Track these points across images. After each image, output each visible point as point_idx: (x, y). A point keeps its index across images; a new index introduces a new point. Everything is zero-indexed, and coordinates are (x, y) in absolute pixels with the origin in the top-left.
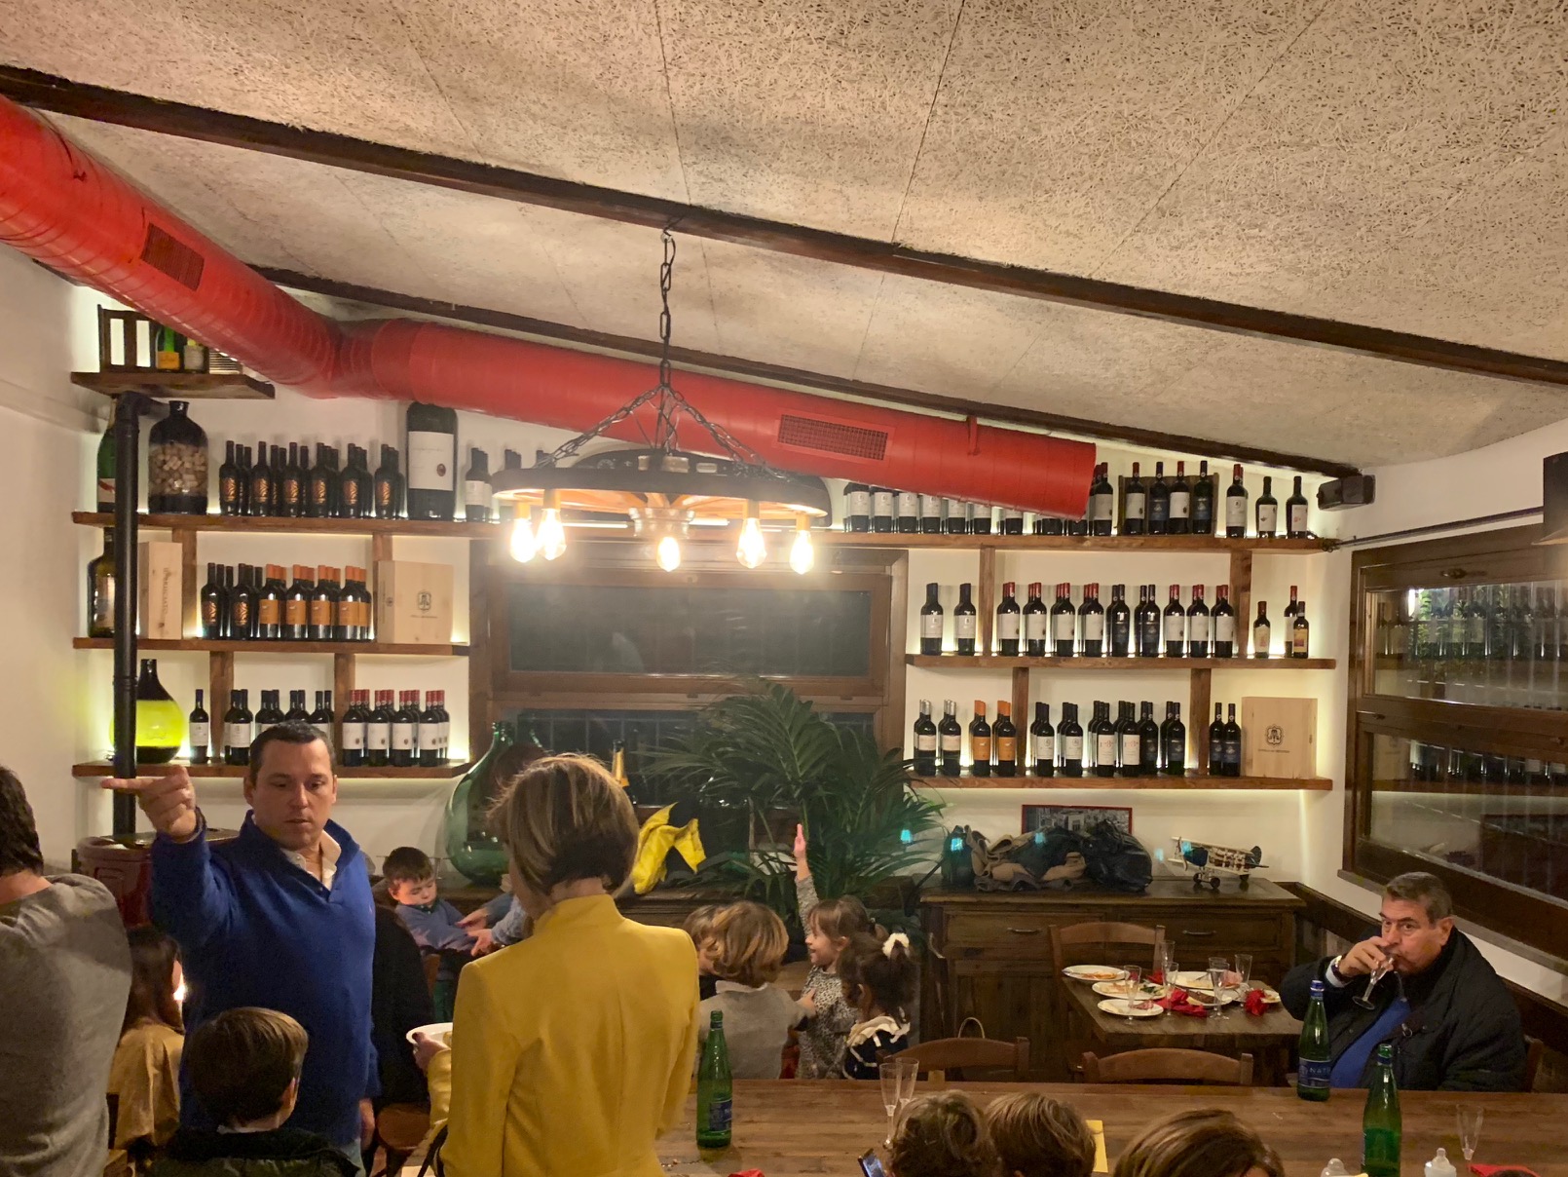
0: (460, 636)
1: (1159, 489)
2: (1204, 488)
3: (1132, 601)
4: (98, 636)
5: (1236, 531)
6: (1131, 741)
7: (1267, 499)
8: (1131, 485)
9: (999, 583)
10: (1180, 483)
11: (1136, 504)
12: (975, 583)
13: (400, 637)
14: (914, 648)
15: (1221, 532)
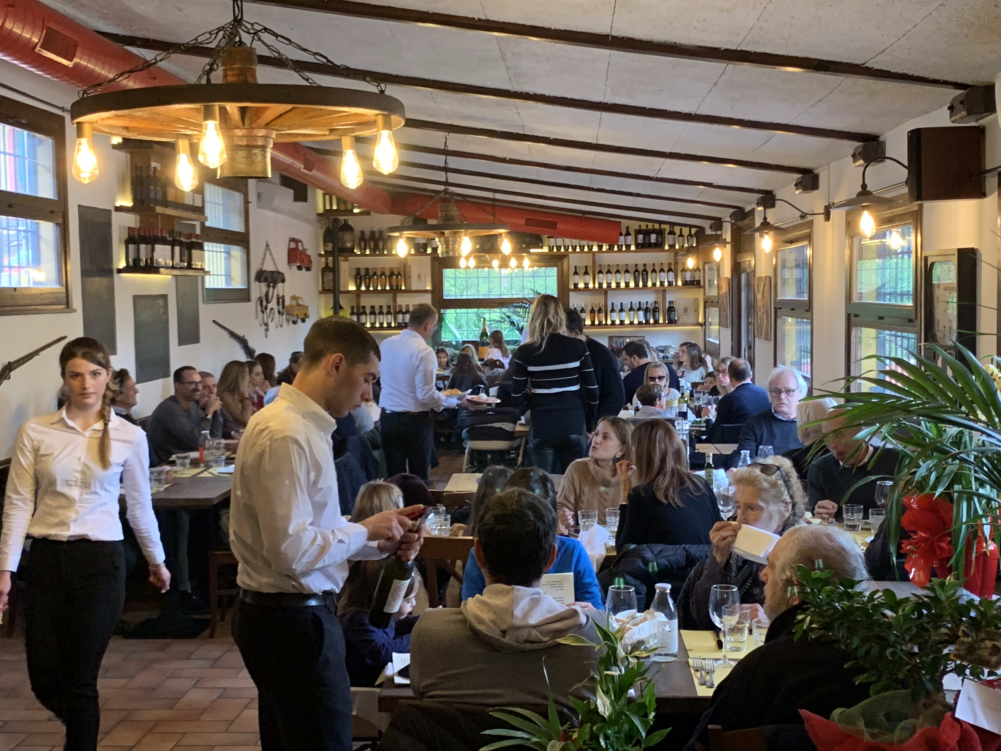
0: (429, 288)
1: (647, 233)
2: (660, 233)
3: (641, 269)
4: (324, 291)
5: (672, 246)
6: (641, 313)
7: (681, 235)
8: (638, 232)
9: (597, 264)
10: (654, 231)
11: (641, 237)
12: (590, 264)
13: (414, 288)
14: (572, 287)
15: (667, 247)
